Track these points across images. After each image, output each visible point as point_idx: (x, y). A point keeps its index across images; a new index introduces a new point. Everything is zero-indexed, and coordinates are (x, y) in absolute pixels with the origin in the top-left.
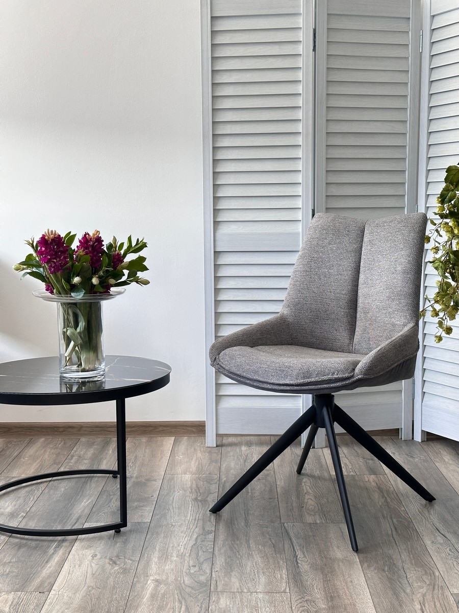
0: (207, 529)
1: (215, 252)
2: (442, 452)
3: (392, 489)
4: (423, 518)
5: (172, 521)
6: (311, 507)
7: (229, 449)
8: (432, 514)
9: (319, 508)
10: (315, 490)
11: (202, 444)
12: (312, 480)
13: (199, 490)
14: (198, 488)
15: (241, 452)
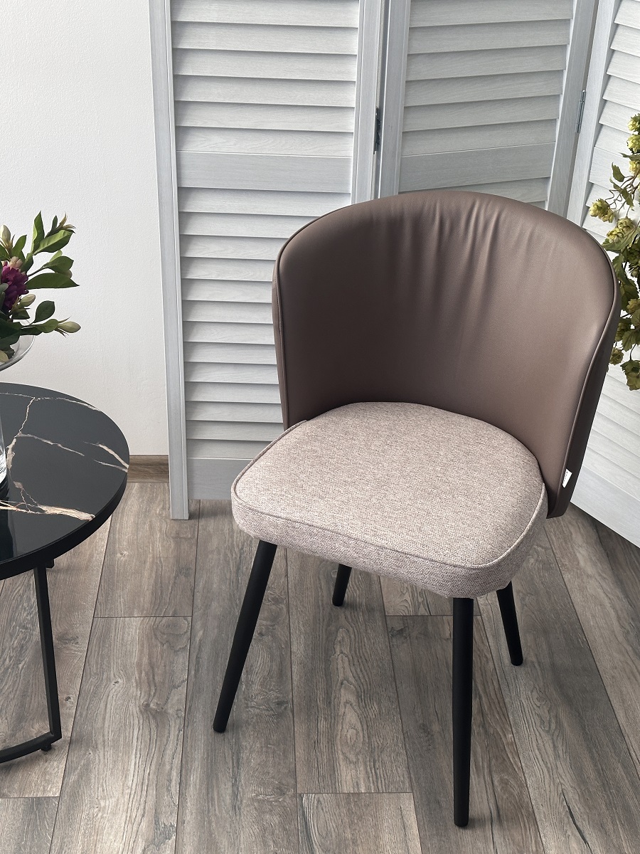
0: (163, 819)
1: (178, 188)
2: (574, 536)
3: (491, 664)
4: (546, 770)
5: (100, 789)
6: (350, 731)
7: (209, 525)
8: (561, 755)
9: (364, 737)
10: (359, 670)
11: (164, 508)
12: (353, 636)
13: (154, 676)
14: (152, 668)
15: (232, 537)
